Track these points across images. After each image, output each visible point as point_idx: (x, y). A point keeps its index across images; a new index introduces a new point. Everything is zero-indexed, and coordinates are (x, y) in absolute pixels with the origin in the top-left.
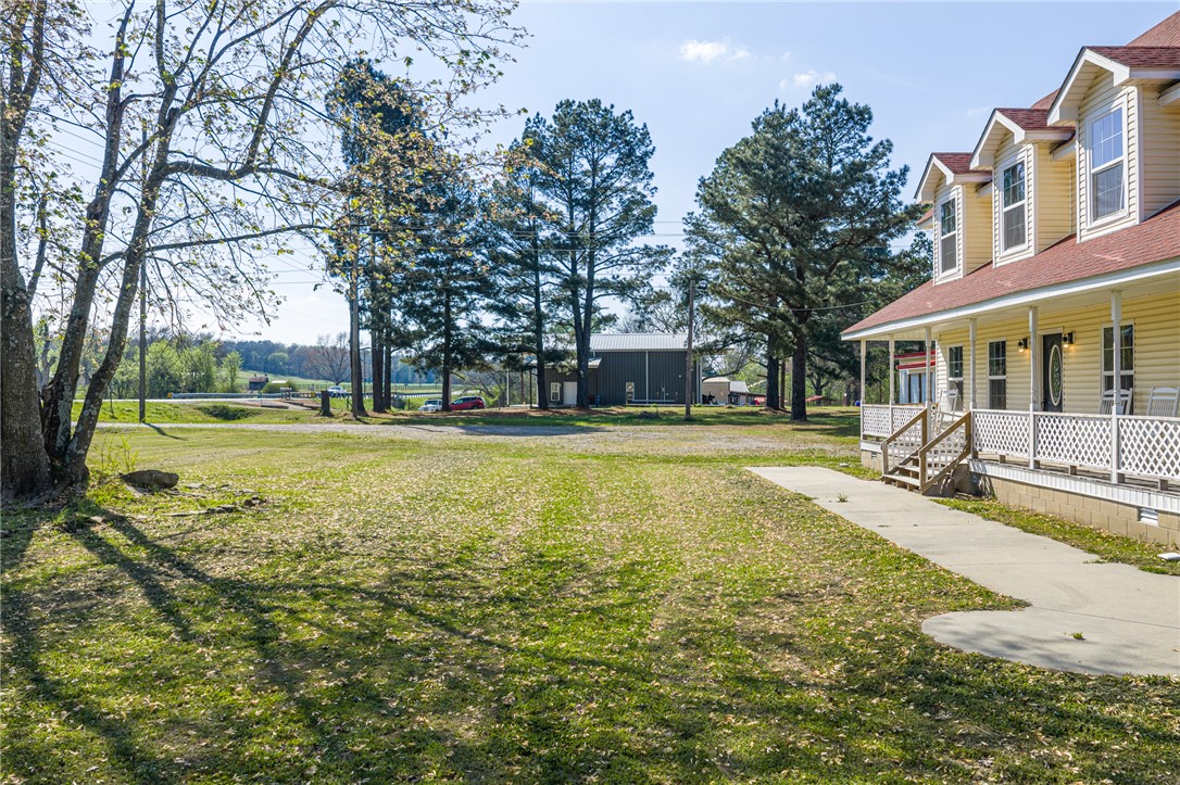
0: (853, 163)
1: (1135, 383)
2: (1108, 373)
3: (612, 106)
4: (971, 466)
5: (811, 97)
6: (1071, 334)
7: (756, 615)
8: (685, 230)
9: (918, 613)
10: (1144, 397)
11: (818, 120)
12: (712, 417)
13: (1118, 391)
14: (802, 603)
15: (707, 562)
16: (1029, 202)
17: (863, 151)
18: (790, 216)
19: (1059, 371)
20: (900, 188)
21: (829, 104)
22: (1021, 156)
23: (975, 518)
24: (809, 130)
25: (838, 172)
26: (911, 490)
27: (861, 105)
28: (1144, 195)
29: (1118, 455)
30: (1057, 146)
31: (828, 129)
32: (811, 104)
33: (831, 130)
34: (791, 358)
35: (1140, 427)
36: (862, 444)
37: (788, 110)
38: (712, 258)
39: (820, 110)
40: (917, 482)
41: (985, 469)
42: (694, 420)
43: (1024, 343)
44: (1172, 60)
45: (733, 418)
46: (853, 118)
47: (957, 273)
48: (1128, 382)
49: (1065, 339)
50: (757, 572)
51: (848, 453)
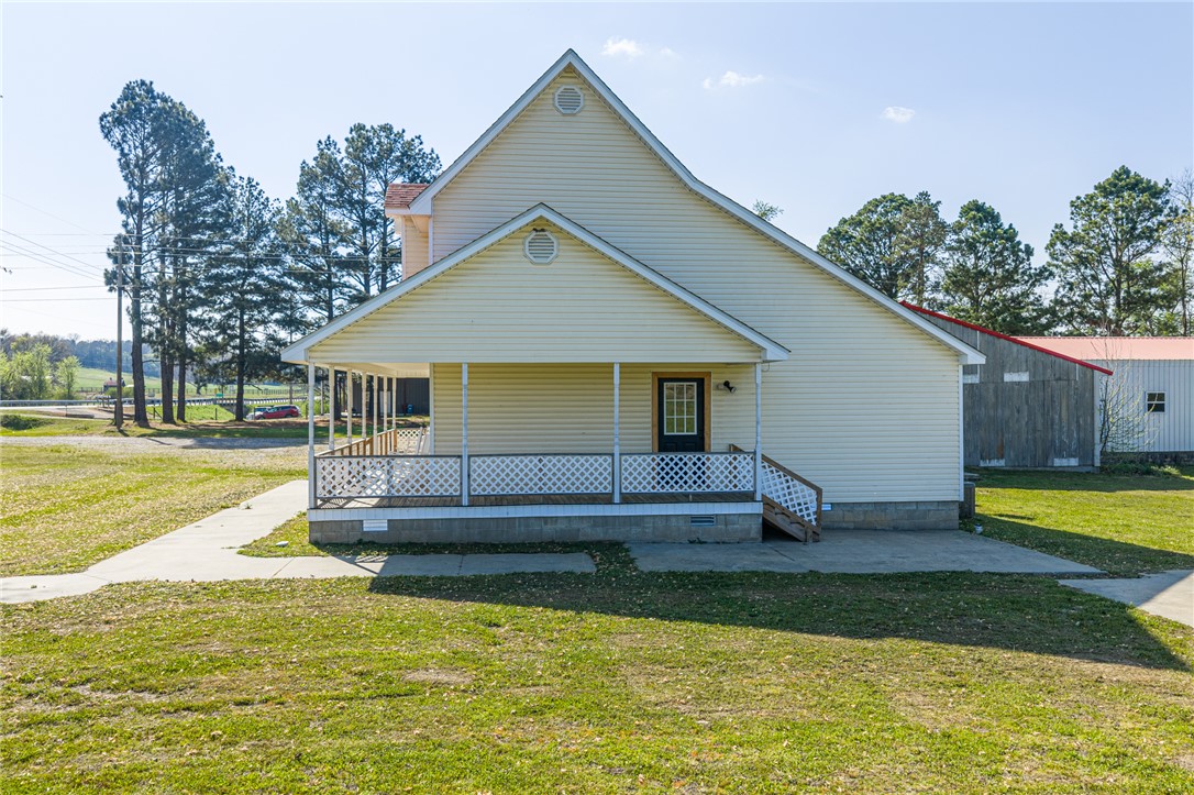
3: (404, 131)
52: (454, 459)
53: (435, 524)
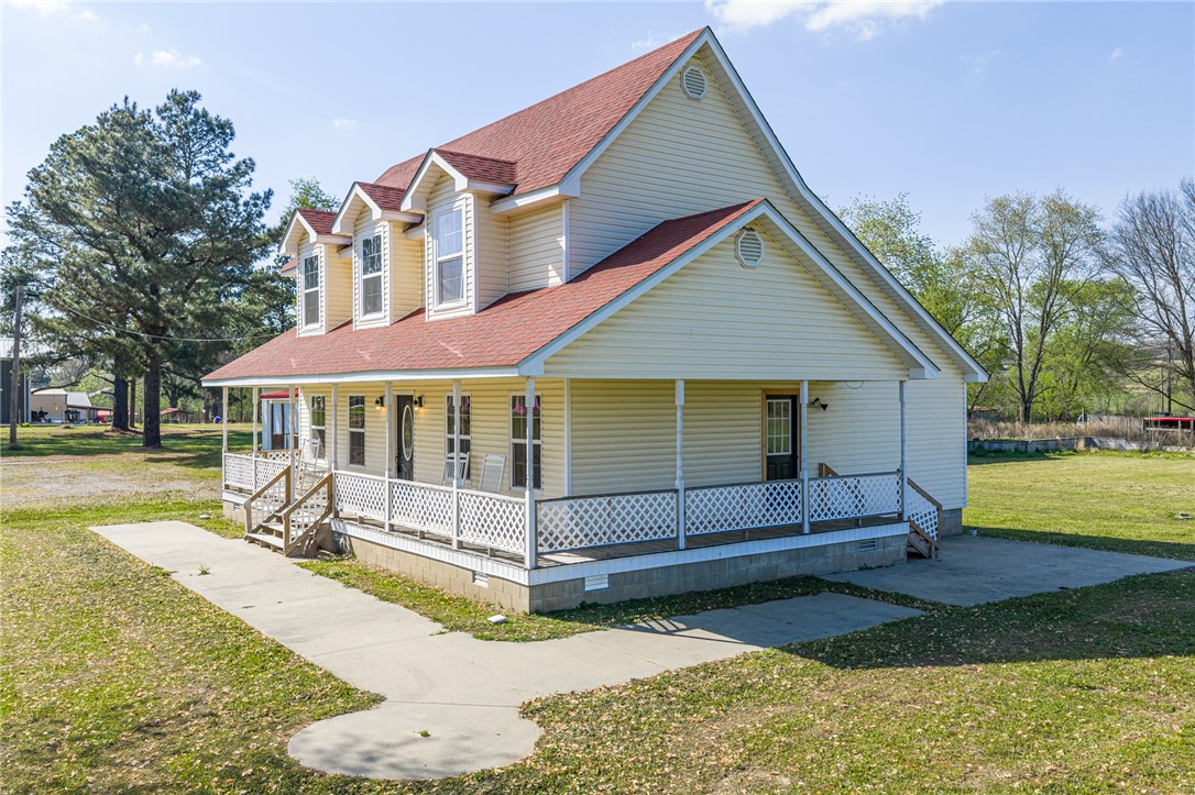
0: (214, 179)
1: (472, 447)
2: (450, 436)
4: (333, 525)
5: (166, 101)
6: (420, 398)
7: (111, 763)
8: (9, 222)
9: (284, 729)
10: (478, 460)
11: (174, 126)
12: (45, 441)
13: (458, 455)
14: (164, 735)
15: (50, 688)
16: (385, 274)
17: (224, 167)
18: (142, 226)
19: (411, 430)
20: (264, 210)
21: (185, 111)
22: (378, 230)
23: (337, 585)
24: (163, 135)
25: (198, 185)
26: (275, 551)
27: (223, 118)
28: (479, 289)
29: (458, 523)
30: (411, 226)
31: (186, 138)
32: (167, 109)
33: (189, 139)
34: (142, 379)
35: (475, 502)
36: (224, 494)
37: (139, 110)
38: (44, 257)
39: (176, 116)
40: (280, 543)
41: (345, 529)
42: (22, 449)
43: (381, 401)
44: (500, 175)
45: (72, 443)
46: (213, 131)
47: (319, 329)
48: (465, 447)
49: (416, 402)
50: (111, 696)
51: (206, 495)
52: (670, 494)
53: (655, 574)
